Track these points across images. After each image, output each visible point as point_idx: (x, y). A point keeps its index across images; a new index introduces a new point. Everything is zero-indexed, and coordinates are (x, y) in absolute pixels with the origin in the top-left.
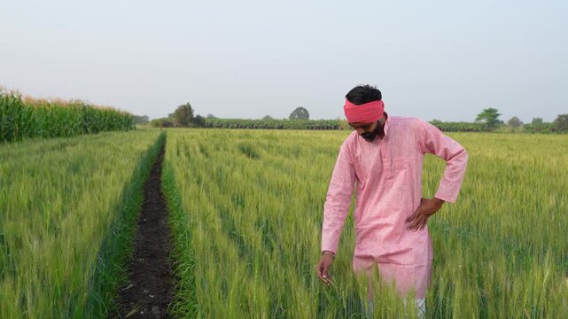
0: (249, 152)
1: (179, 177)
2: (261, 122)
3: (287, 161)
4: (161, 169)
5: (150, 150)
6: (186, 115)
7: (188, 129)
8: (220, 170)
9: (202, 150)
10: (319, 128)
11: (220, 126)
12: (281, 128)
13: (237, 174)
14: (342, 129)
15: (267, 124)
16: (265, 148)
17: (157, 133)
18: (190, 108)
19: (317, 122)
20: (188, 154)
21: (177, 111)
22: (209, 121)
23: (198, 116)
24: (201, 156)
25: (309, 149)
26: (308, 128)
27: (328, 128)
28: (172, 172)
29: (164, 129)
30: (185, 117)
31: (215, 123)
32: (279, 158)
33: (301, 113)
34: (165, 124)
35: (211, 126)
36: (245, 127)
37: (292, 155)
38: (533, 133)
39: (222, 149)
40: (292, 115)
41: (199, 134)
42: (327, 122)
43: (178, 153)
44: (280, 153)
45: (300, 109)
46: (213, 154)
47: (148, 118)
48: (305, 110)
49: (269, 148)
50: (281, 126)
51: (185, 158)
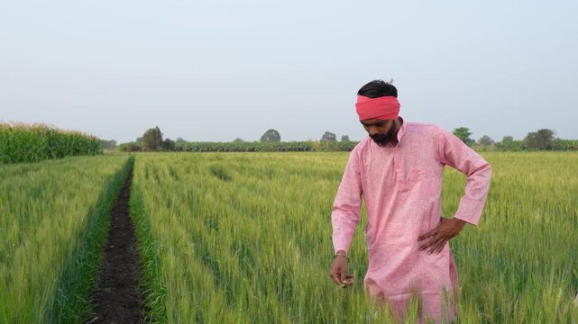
0: (220, 174)
1: (148, 201)
2: (232, 145)
3: (260, 182)
4: (129, 193)
5: (118, 175)
6: (155, 139)
7: (157, 153)
8: (191, 192)
9: (172, 173)
10: (290, 150)
11: (190, 150)
12: (252, 150)
13: (209, 196)
14: (314, 151)
15: (238, 147)
16: (237, 170)
17: (125, 157)
18: (159, 132)
19: (289, 144)
20: (157, 178)
21: (145, 135)
22: (179, 145)
23: (167, 140)
24: (171, 179)
25: (282, 170)
26: (280, 150)
27: (300, 150)
28: (140, 196)
29: (132, 153)
30: (154, 141)
31: (185, 147)
32: (252, 180)
33: (272, 135)
34: (134, 148)
35: (181, 149)
36: (216, 151)
37: (265, 177)
38: (504, 151)
39: (192, 172)
40: (263, 137)
41: (168, 157)
42: (299, 144)
43: (147, 176)
44: (253, 175)
45: (271, 131)
46: (184, 176)
47: (115, 142)
48: (276, 132)
49: (241, 170)
50: (253, 148)
51: (154, 182)
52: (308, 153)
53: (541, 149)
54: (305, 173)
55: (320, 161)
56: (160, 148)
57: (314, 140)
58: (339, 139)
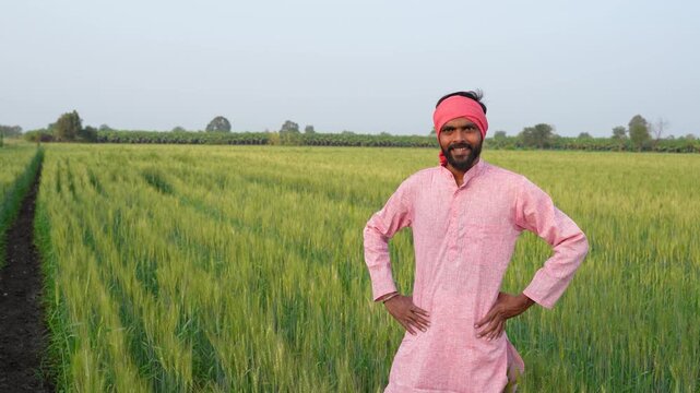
0: (156, 181)
2: (170, 135)
3: (210, 196)
4: (34, 206)
5: (19, 180)
6: (72, 127)
7: (74, 145)
8: (118, 213)
9: (93, 181)
10: (243, 143)
11: (118, 141)
12: (196, 142)
13: (143, 223)
14: (273, 144)
15: (178, 138)
16: (179, 176)
17: (29, 154)
18: (77, 117)
19: (241, 135)
20: (72, 188)
21: (59, 121)
22: (103, 134)
23: (88, 128)
24: (91, 190)
25: (238, 177)
26: (230, 143)
27: (255, 143)
28: (47, 218)
29: (42, 144)
30: (71, 129)
31: (111, 137)
32: (200, 191)
33: (221, 124)
34: (45, 137)
35: (105, 140)
36: (150, 142)
37: (216, 186)
38: (497, 148)
39: (120, 179)
40: (209, 126)
41: (88, 154)
42: (253, 135)
43: (59, 188)
44: (200, 183)
45: (219, 119)
46: (108, 186)
47: (20, 129)
48: (225, 120)
49: (184, 175)
50: (196, 140)
51: (68, 195)
52: (265, 147)
53: (538, 147)
54: (267, 182)
55: (284, 163)
56: (78, 138)
57: (271, 131)
58: (302, 130)
